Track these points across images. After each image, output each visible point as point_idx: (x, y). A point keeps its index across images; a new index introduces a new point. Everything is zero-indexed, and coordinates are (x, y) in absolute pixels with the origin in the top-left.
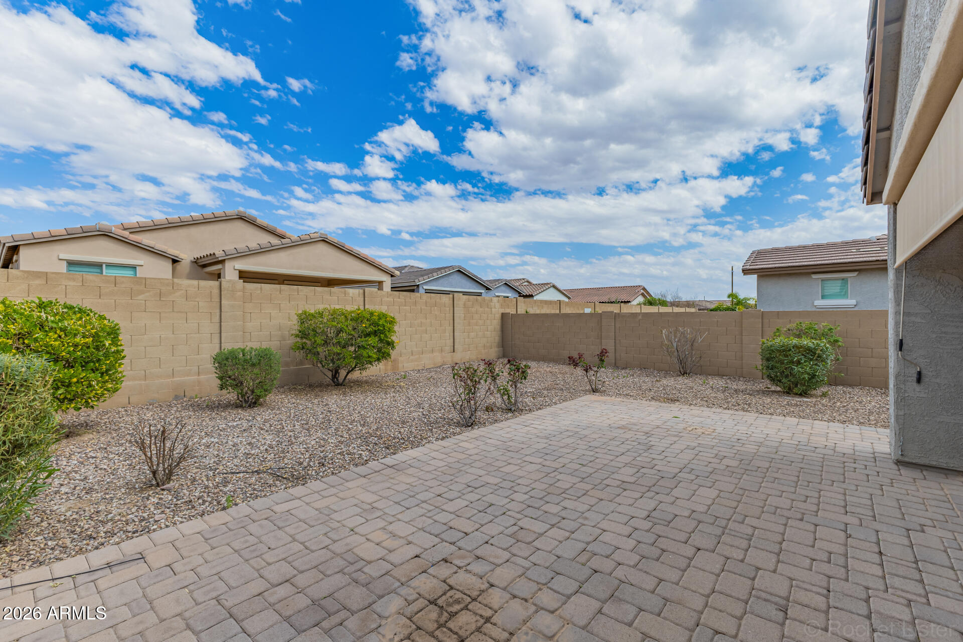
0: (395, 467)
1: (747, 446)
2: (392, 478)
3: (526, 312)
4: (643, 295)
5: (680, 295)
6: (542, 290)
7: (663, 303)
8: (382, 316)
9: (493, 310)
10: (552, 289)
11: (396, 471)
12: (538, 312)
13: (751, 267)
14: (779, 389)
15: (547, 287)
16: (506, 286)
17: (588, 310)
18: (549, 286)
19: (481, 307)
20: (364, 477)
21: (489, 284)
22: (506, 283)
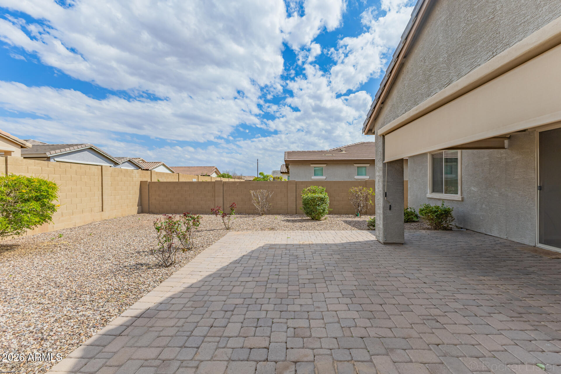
0: (144, 315)
1: (332, 247)
2: (151, 327)
3: (158, 181)
4: (216, 172)
5: (236, 172)
6: (156, 166)
7: (229, 177)
8: (42, 182)
9: (134, 179)
10: (162, 166)
11: (149, 319)
12: (165, 181)
13: (288, 159)
14: (309, 218)
15: (159, 165)
16: (130, 163)
17: (195, 180)
18: (160, 164)
19: (125, 177)
20: (120, 335)
21: (117, 160)
22: (129, 161)
